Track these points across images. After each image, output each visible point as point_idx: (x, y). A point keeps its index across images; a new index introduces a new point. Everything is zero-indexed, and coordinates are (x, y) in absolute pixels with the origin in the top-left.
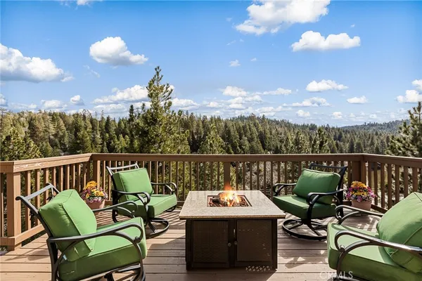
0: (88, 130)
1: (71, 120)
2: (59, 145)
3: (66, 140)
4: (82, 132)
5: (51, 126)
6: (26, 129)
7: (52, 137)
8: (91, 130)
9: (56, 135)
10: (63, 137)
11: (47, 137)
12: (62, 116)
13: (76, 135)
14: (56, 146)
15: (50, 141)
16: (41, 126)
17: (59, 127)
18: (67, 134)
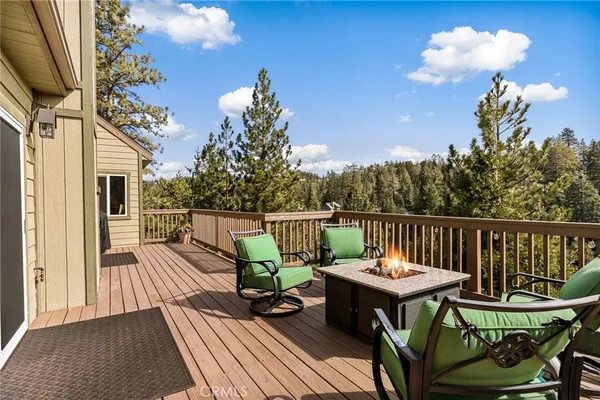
0: (437, 181)
1: (418, 171)
2: (403, 202)
3: (411, 196)
4: (428, 186)
5: (396, 181)
6: (374, 184)
7: (396, 193)
8: (440, 182)
9: (400, 191)
10: (408, 192)
11: (391, 193)
12: (408, 165)
13: (422, 190)
14: (400, 203)
15: (395, 198)
16: (385, 179)
17: (403, 181)
18: (412, 188)
